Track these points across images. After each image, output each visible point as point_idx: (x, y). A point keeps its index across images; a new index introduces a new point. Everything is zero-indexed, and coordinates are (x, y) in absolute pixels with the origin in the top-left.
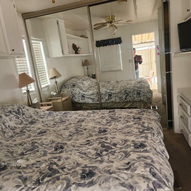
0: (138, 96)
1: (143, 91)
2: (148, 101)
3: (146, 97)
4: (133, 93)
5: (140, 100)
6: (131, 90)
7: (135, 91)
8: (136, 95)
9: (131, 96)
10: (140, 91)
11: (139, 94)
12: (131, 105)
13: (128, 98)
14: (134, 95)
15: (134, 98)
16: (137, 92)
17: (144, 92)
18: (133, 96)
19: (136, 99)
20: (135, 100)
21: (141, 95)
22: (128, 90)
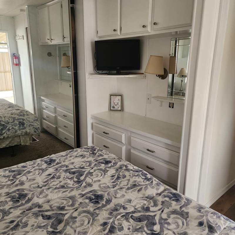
0: (21, 128)
1: (28, 119)
2: (35, 133)
3: (33, 128)
4: (12, 124)
5: (25, 133)
6: (9, 119)
7: (16, 121)
8: (18, 126)
9: (11, 128)
10: (23, 120)
11: (22, 124)
12: (10, 142)
13: (4, 133)
14: (15, 127)
15: (16, 132)
16: (20, 122)
17: (29, 121)
18: (13, 128)
19: (19, 132)
20: (17, 133)
21: (25, 125)
22: (4, 121)
